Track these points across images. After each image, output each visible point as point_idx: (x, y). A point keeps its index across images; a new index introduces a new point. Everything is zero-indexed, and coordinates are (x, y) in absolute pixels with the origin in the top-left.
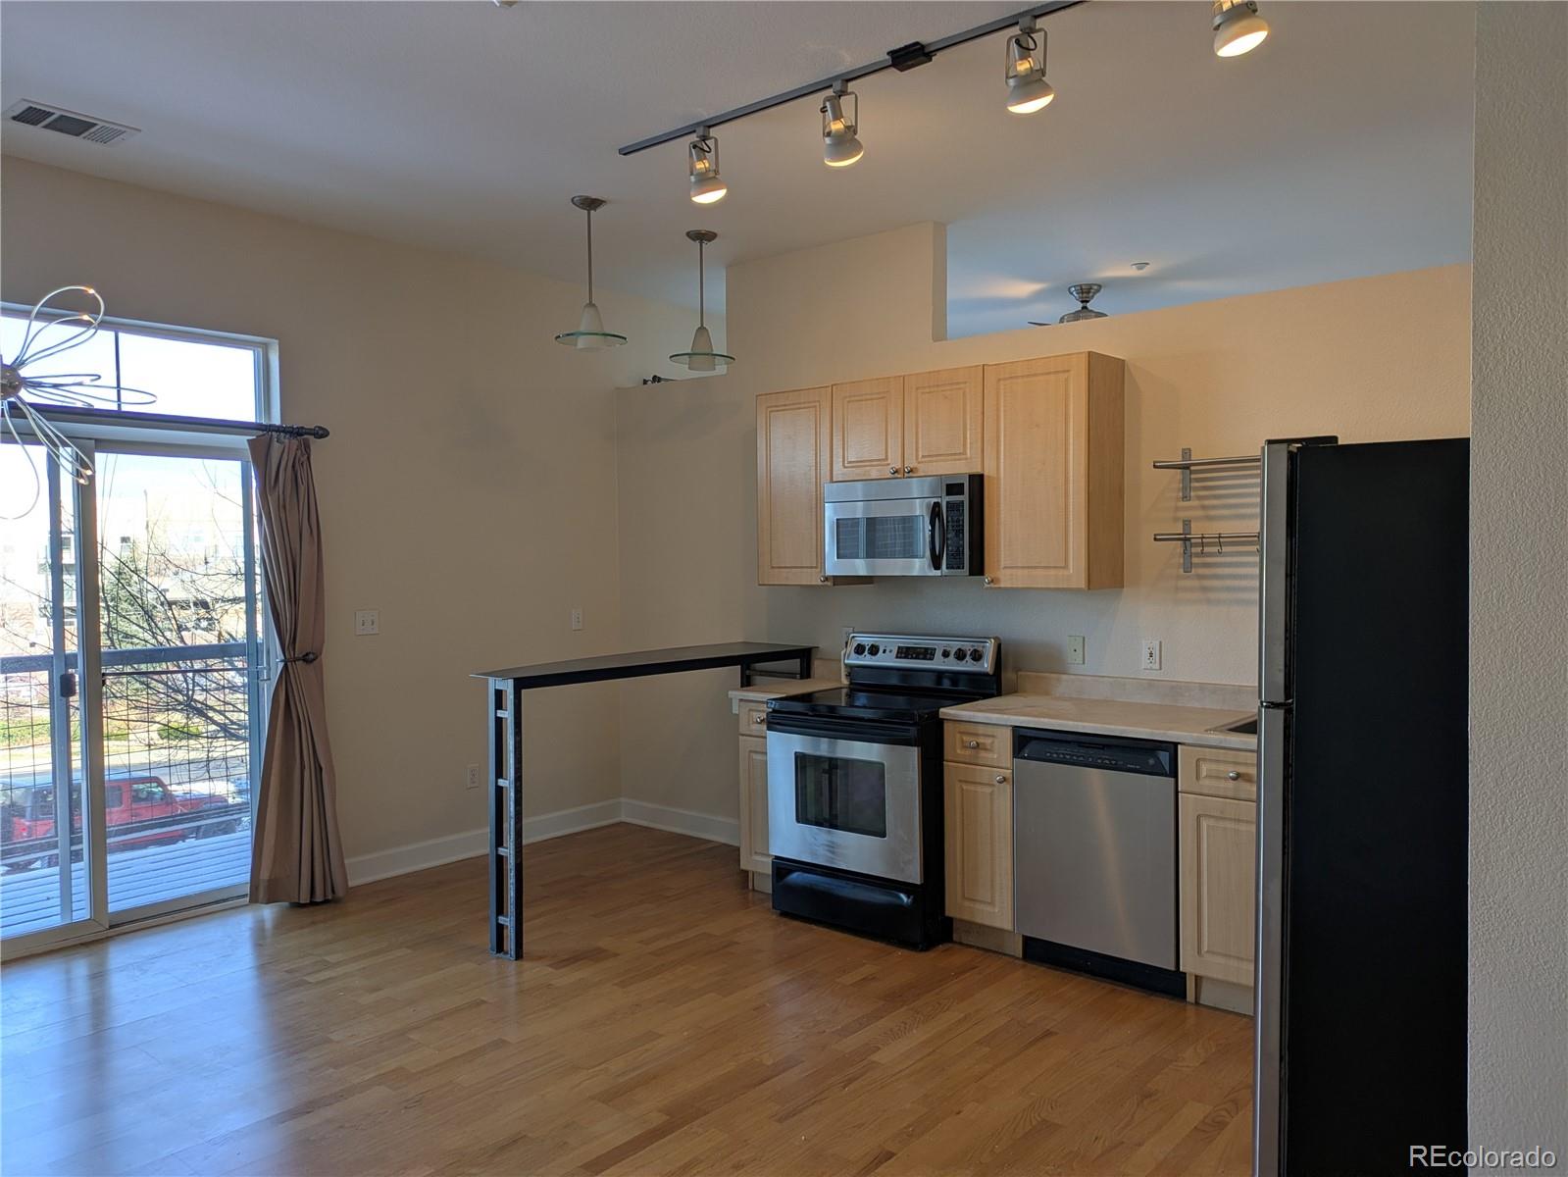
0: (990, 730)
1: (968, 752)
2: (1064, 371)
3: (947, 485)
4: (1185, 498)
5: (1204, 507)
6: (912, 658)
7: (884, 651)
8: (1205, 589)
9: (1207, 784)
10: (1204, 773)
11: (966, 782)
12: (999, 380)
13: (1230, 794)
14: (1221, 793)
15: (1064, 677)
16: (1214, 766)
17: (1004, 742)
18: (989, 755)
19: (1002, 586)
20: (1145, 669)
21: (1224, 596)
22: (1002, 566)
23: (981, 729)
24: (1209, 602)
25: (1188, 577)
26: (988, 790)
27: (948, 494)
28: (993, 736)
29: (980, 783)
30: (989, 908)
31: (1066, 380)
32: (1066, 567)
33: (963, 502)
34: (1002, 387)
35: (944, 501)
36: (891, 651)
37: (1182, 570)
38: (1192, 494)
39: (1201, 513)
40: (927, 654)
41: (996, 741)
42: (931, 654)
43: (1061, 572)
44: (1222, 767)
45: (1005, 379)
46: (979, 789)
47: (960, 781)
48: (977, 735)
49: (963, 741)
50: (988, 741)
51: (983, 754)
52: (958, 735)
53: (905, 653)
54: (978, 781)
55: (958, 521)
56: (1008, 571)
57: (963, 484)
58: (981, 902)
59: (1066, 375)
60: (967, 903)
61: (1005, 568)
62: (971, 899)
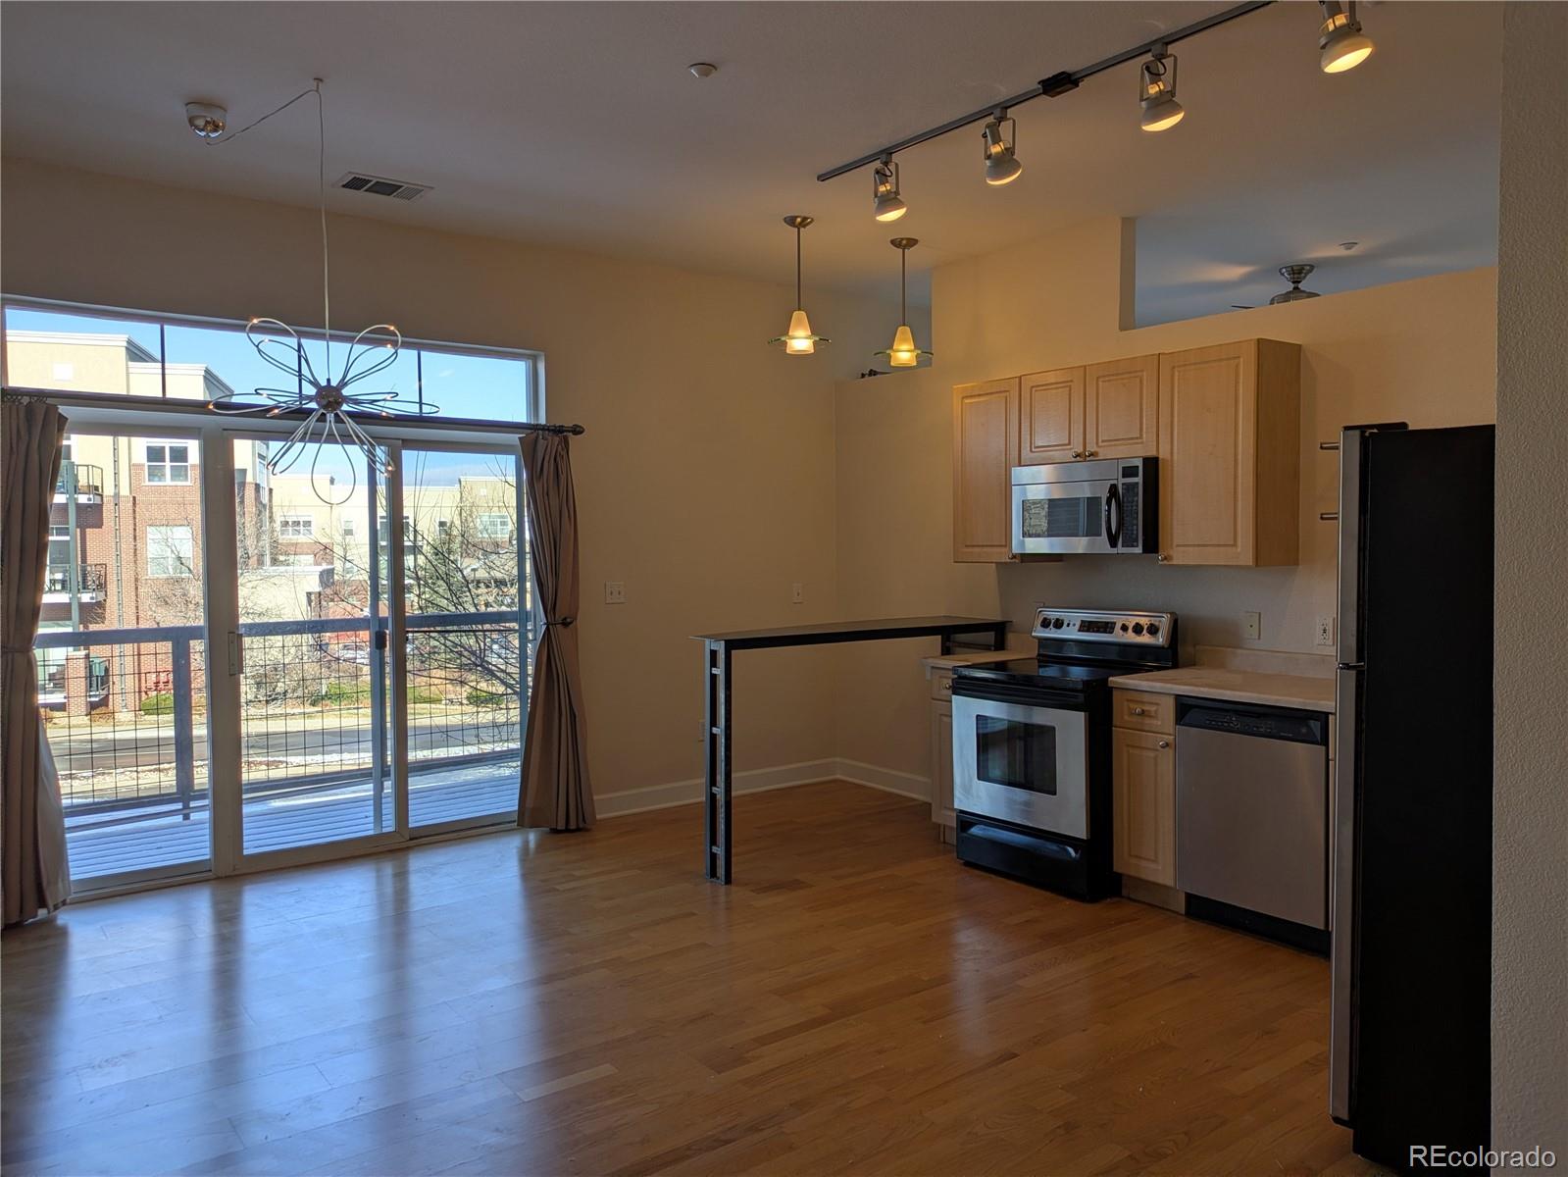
0: (1154, 698)
1: (1135, 719)
2: (1235, 358)
3: (1123, 468)
6: (1094, 632)
7: (1068, 625)
11: (1133, 747)
12: (1174, 368)
15: (1239, 651)
17: (1167, 710)
18: (1155, 722)
19: (1174, 562)
20: (1319, 645)
22: (1175, 544)
23: (1146, 697)
26: (1152, 754)
27: (1124, 476)
28: (1157, 704)
29: (1145, 748)
30: (1152, 866)
31: (1237, 366)
32: (1235, 545)
33: (1137, 484)
34: (1176, 374)
35: (1119, 482)
36: (1074, 625)
40: (1107, 627)
41: (1160, 708)
42: (1111, 627)
43: (1230, 550)
45: (1179, 366)
46: (1144, 753)
47: (1128, 746)
48: (1143, 703)
49: (1129, 708)
50: (1153, 708)
51: (1147, 721)
52: (1126, 703)
53: (1086, 626)
54: (1143, 745)
56: (1181, 549)
57: (1138, 467)
58: (1145, 859)
59: (1236, 361)
60: (1133, 861)
61: (1178, 546)
62: (1136, 857)
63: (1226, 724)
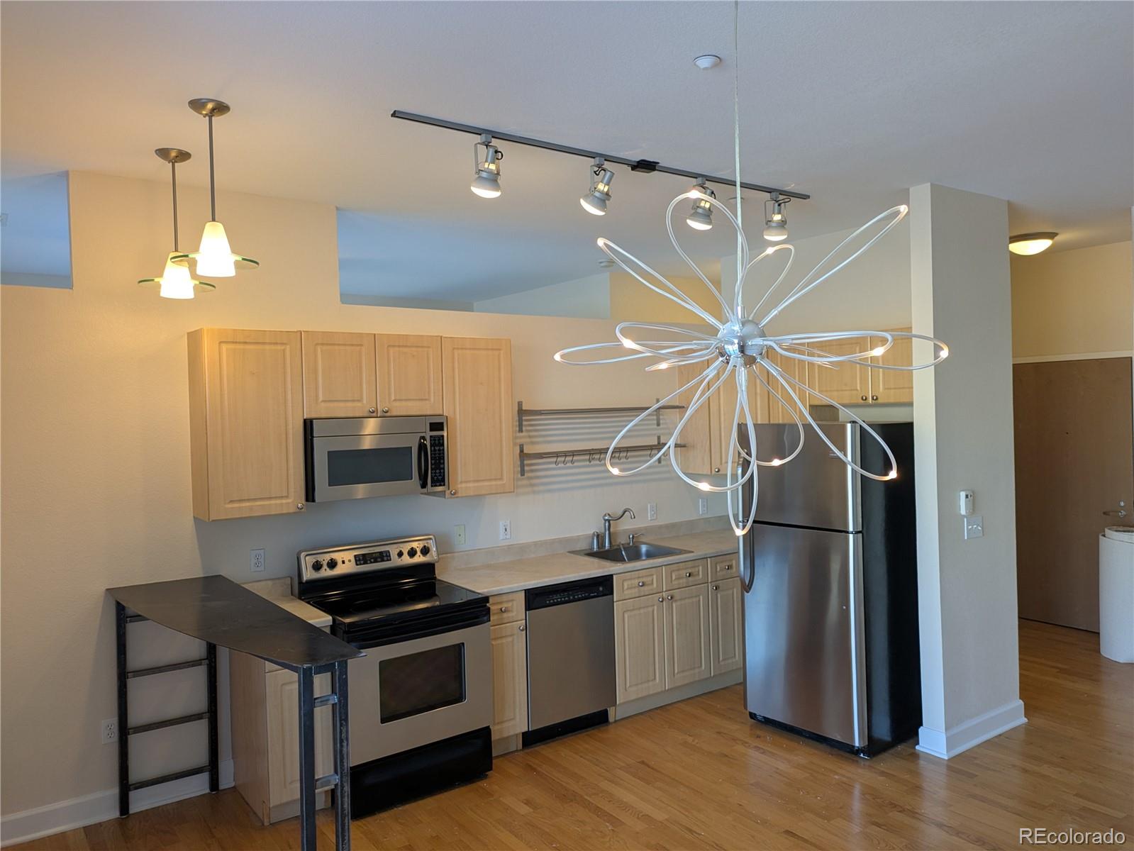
0: (510, 597)
2: (497, 350)
3: (431, 424)
4: (521, 431)
5: (530, 437)
6: (371, 563)
7: (343, 562)
8: (532, 485)
9: (628, 593)
10: (626, 587)
12: (454, 349)
13: (637, 595)
14: (634, 596)
16: (629, 582)
17: (520, 602)
18: (510, 614)
19: (460, 495)
20: (502, 539)
21: (541, 488)
22: (459, 480)
23: (505, 598)
24: (534, 492)
25: (523, 479)
26: (510, 639)
27: (431, 430)
28: (512, 600)
29: (500, 638)
30: (511, 723)
31: (499, 356)
32: (501, 479)
33: (443, 436)
34: (456, 354)
35: (429, 434)
36: (349, 561)
37: (519, 475)
38: (524, 429)
39: (528, 440)
40: (384, 556)
41: (515, 603)
42: (387, 556)
43: (499, 483)
44: (633, 582)
45: (458, 349)
46: (504, 641)
48: (501, 603)
50: (509, 605)
51: (505, 615)
54: (504, 635)
55: (439, 450)
56: (464, 485)
57: (443, 422)
58: (505, 721)
59: (499, 352)
61: (461, 482)
62: (498, 723)
63: (559, 600)
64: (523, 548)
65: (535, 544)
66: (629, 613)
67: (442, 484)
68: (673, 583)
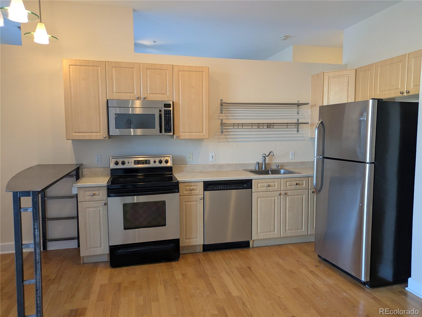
0: (196, 184)
1: (188, 192)
3: (164, 104)
4: (222, 113)
5: (226, 116)
6: (142, 164)
7: (128, 163)
8: (226, 138)
9: (260, 189)
10: (259, 186)
11: (187, 201)
12: (179, 71)
13: (265, 191)
14: (263, 191)
15: (187, 166)
16: (262, 184)
17: (201, 186)
18: (196, 192)
19: (181, 138)
21: (232, 140)
22: (181, 132)
23: (193, 184)
24: (228, 142)
25: (222, 135)
26: (195, 203)
27: (165, 107)
28: (197, 185)
29: (193, 201)
30: (195, 240)
31: (202, 74)
32: (202, 132)
33: (170, 110)
34: (180, 73)
35: (163, 109)
36: (131, 162)
37: (220, 133)
39: (225, 117)
41: (198, 187)
42: (148, 162)
43: (201, 134)
44: (263, 184)
45: (181, 71)
46: (192, 203)
47: (185, 202)
48: (191, 186)
49: (186, 189)
50: (195, 187)
51: (193, 192)
52: (184, 187)
53: (138, 162)
55: (169, 116)
56: (183, 134)
57: (171, 104)
58: (192, 238)
59: (202, 73)
60: (187, 240)
61: (182, 132)
62: (188, 239)
63: (222, 188)
64: (221, 166)
65: (227, 165)
66: (261, 199)
67: (170, 132)
68: (287, 187)
